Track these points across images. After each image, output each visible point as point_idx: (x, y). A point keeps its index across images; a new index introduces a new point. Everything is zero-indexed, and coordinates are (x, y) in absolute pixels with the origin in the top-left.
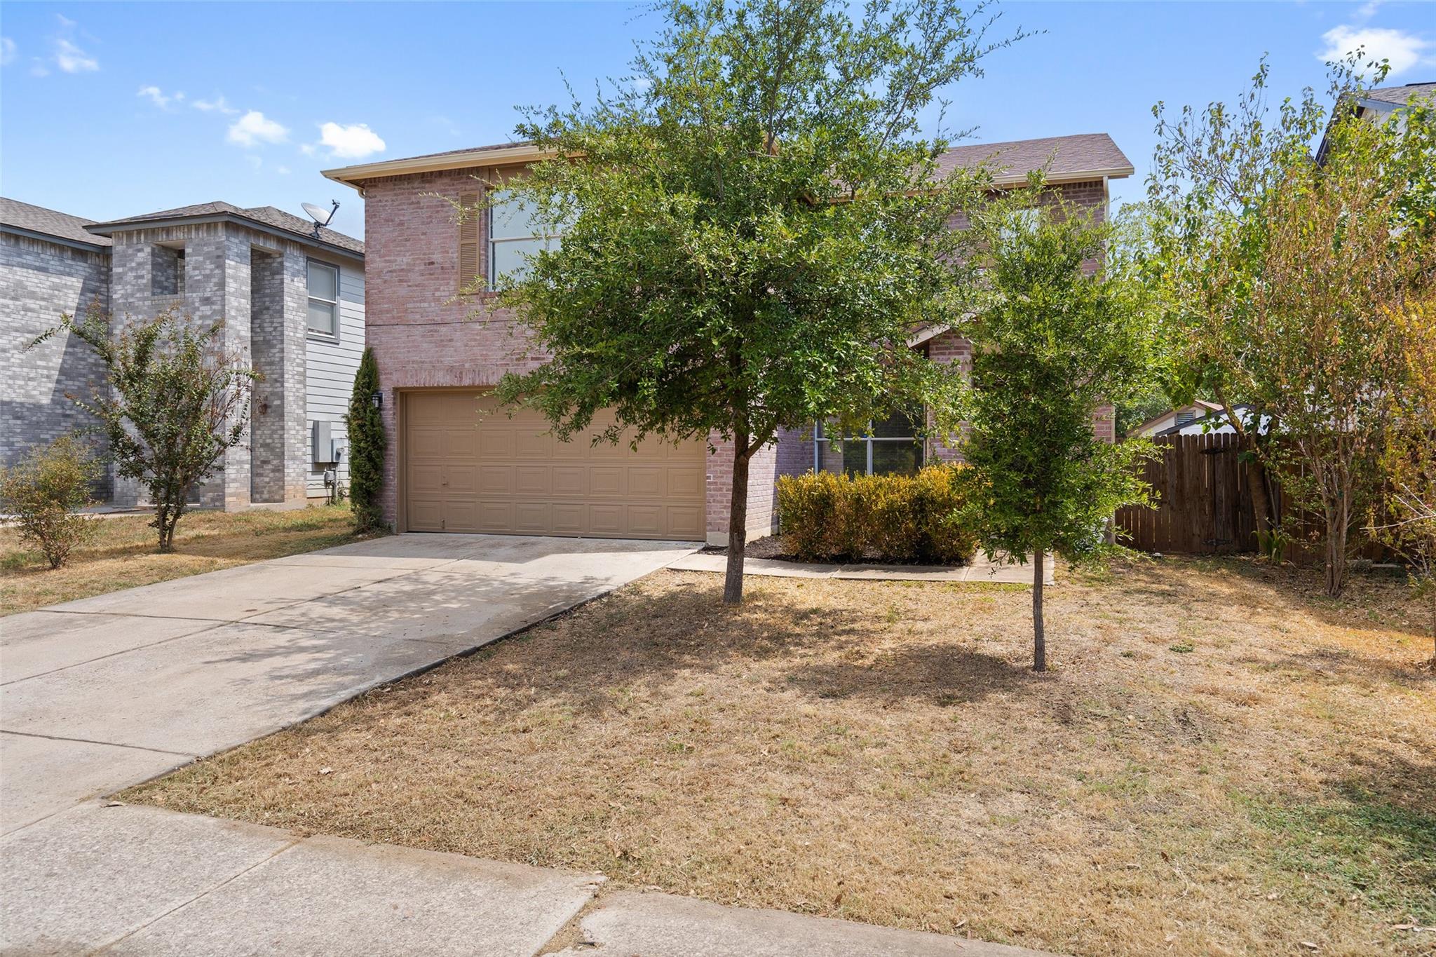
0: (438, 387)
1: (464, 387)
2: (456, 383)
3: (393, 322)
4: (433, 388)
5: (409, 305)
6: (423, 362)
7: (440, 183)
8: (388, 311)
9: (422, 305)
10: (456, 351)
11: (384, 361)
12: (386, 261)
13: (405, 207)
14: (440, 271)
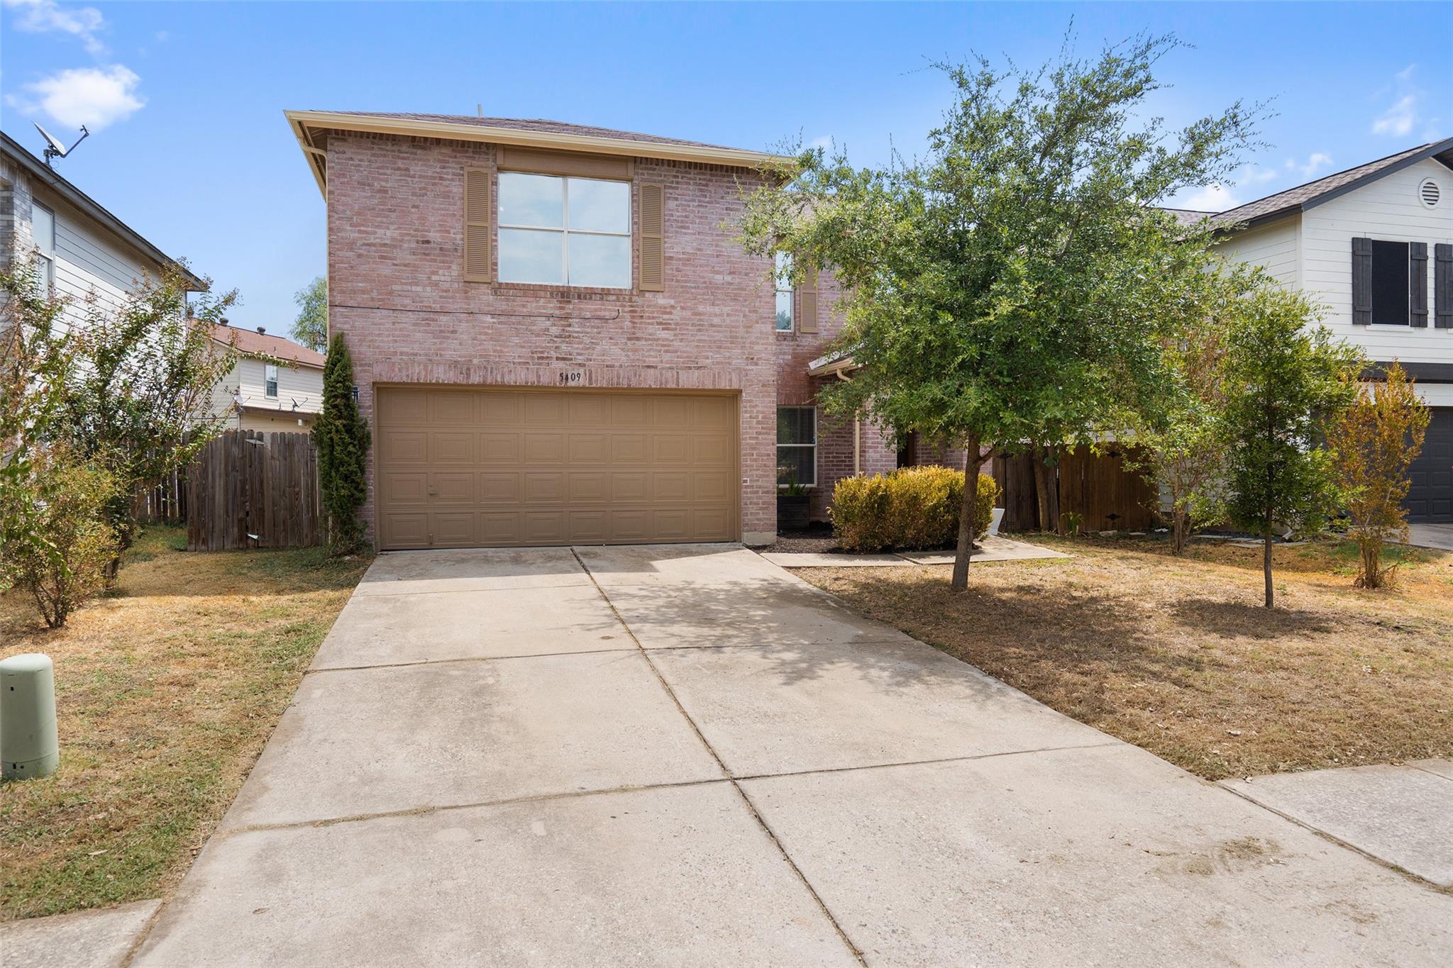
0: (437, 384)
1: (473, 385)
2: (461, 380)
3: (371, 304)
4: (431, 384)
5: (395, 287)
6: (416, 355)
7: (435, 154)
8: (363, 292)
9: (414, 288)
10: (460, 344)
11: (356, 347)
12: (360, 232)
13: (389, 172)
14: (437, 251)
